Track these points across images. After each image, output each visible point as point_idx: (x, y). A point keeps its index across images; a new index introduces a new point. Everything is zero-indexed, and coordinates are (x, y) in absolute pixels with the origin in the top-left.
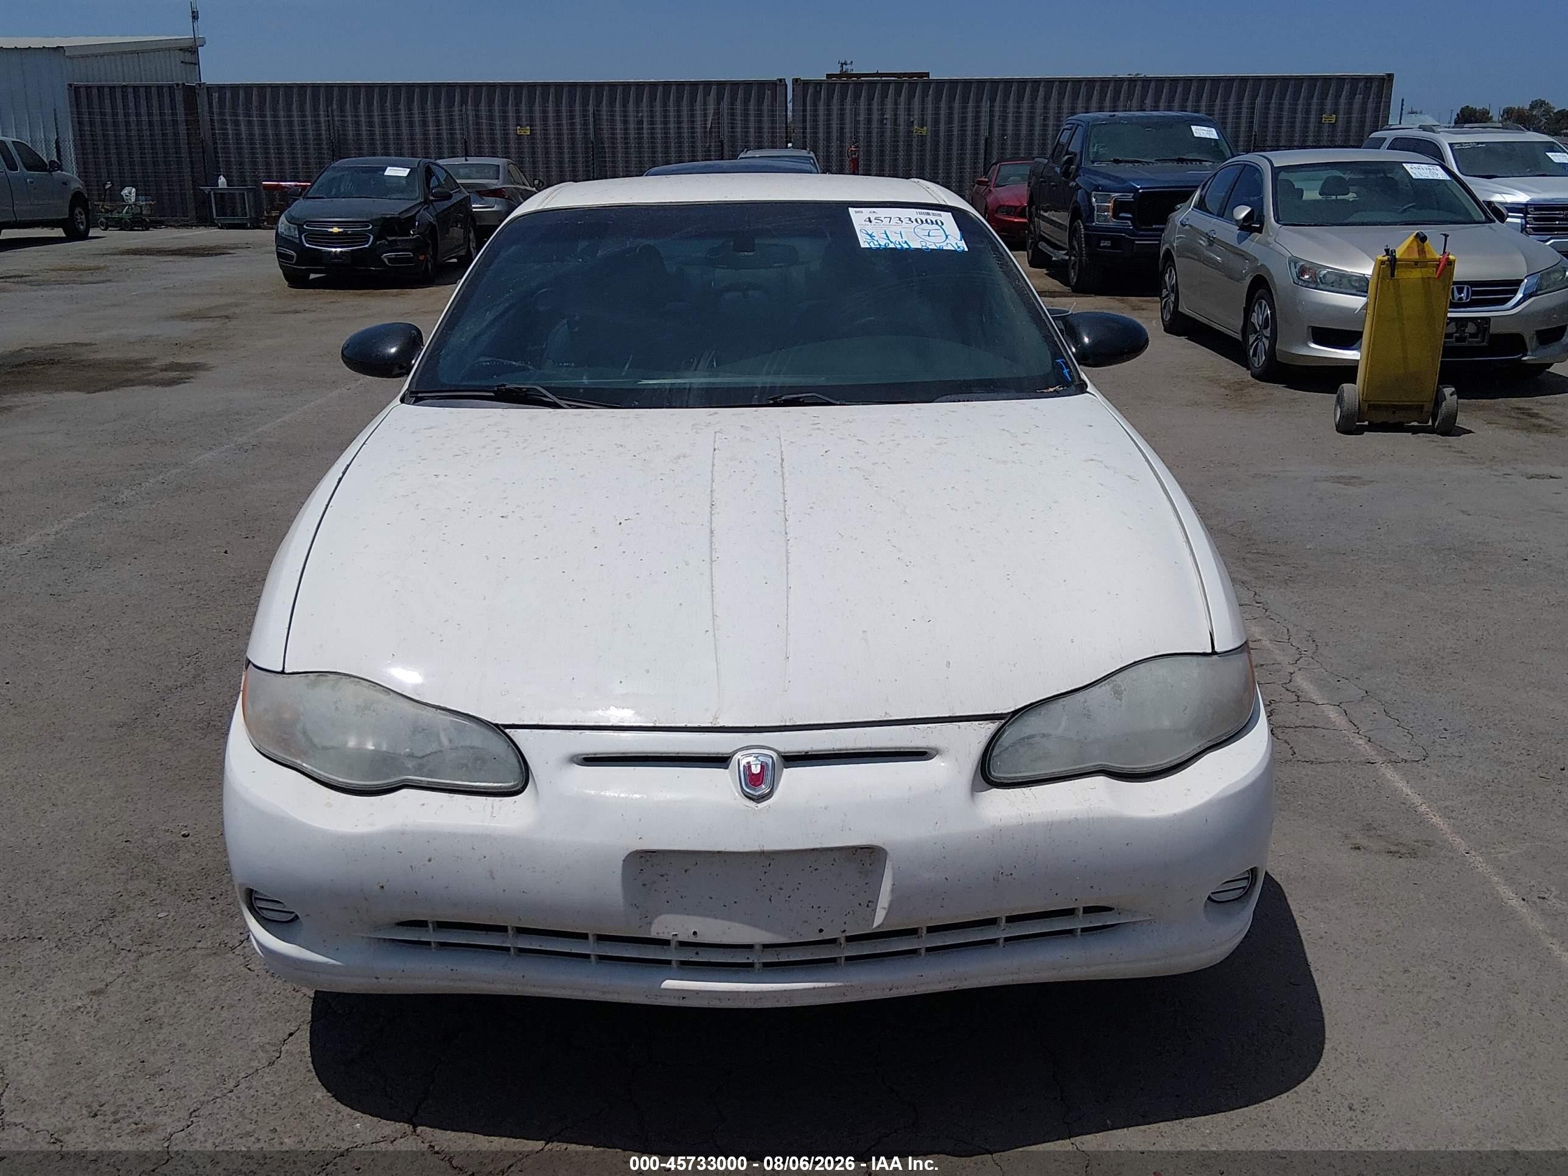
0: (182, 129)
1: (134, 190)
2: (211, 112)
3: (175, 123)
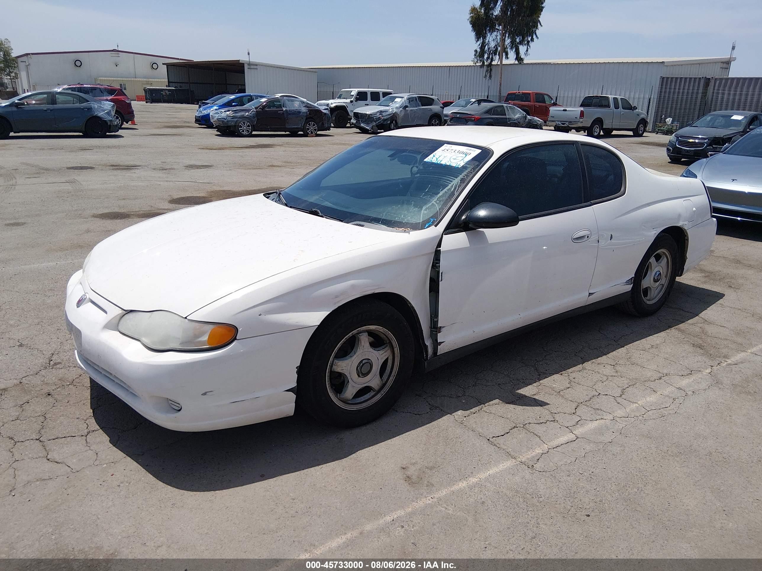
0: (700, 95)
1: (672, 119)
2: (714, 89)
3: (697, 93)
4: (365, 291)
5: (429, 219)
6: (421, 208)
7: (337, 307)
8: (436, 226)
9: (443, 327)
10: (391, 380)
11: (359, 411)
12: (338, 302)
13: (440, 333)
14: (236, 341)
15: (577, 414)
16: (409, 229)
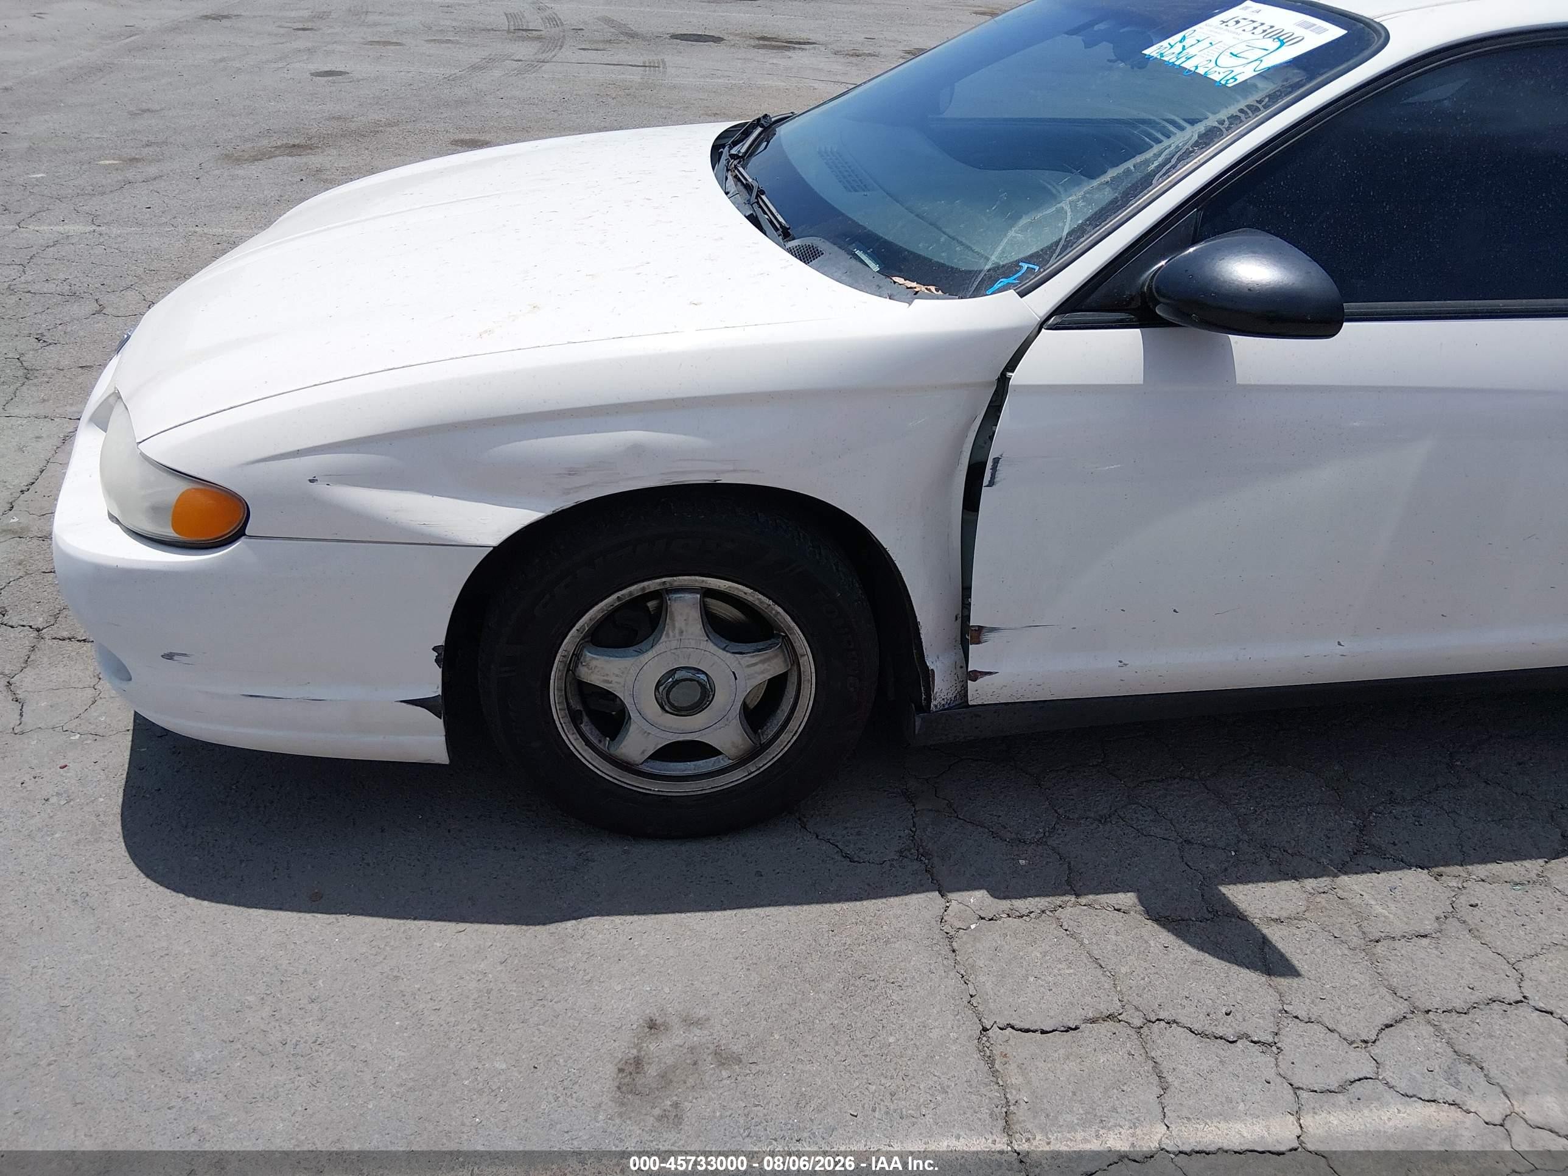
4: (684, 473)
5: (1016, 264)
6: (1017, 217)
7: (570, 504)
8: (1022, 295)
9: (993, 630)
10: (782, 742)
11: (666, 801)
12: (578, 489)
13: (979, 642)
14: (243, 538)
15: (1375, 1050)
16: (933, 288)
